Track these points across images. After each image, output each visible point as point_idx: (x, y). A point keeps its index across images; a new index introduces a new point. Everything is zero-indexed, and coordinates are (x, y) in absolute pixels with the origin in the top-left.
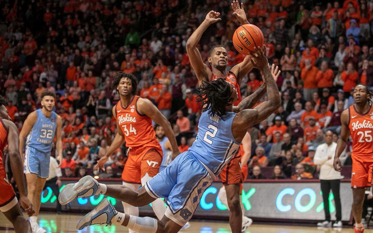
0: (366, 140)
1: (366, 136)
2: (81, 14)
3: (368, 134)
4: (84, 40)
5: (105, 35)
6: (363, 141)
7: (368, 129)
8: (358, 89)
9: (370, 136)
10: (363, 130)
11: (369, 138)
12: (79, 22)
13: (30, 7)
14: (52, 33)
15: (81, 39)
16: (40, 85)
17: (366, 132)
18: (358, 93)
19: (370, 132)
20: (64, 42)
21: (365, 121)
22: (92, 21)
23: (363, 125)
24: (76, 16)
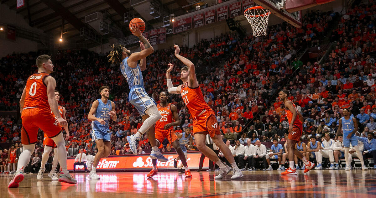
0: (164, 120)
1: (164, 118)
2: (86, 86)
3: (165, 117)
4: (88, 98)
5: (97, 95)
6: (162, 121)
7: (165, 114)
8: (162, 94)
9: (166, 118)
10: (163, 115)
11: (165, 119)
12: (85, 90)
13: (62, 83)
14: (73, 95)
15: (87, 97)
16: (71, 123)
17: (164, 116)
18: (162, 96)
19: (166, 116)
20: (78, 99)
21: (164, 110)
22: (91, 89)
23: (163, 112)
24: (84, 87)
